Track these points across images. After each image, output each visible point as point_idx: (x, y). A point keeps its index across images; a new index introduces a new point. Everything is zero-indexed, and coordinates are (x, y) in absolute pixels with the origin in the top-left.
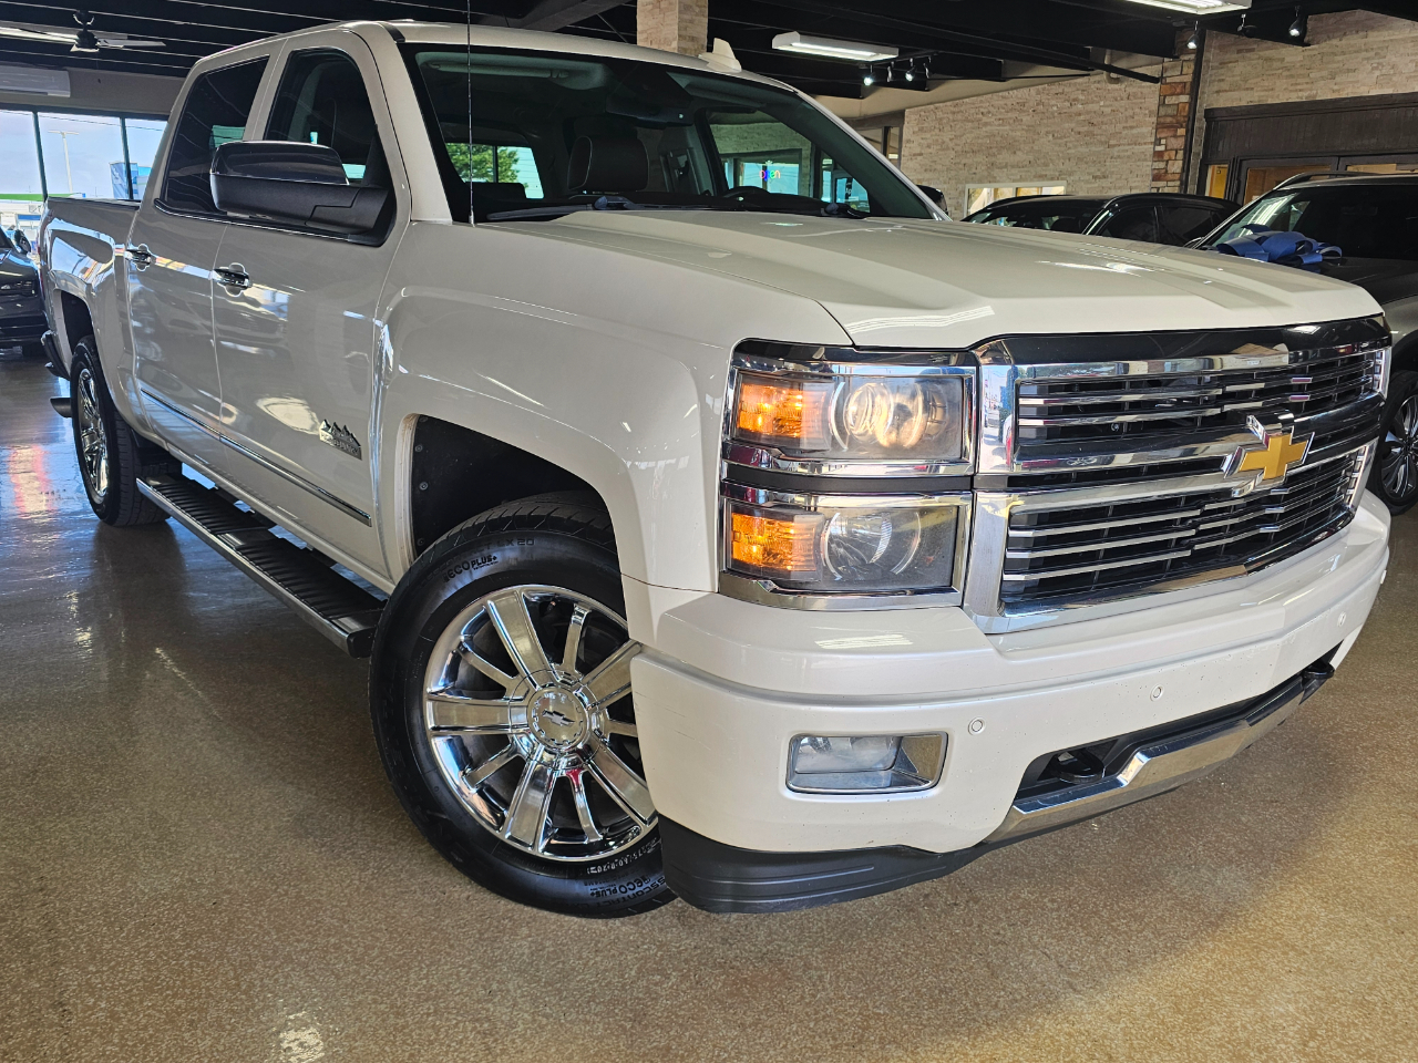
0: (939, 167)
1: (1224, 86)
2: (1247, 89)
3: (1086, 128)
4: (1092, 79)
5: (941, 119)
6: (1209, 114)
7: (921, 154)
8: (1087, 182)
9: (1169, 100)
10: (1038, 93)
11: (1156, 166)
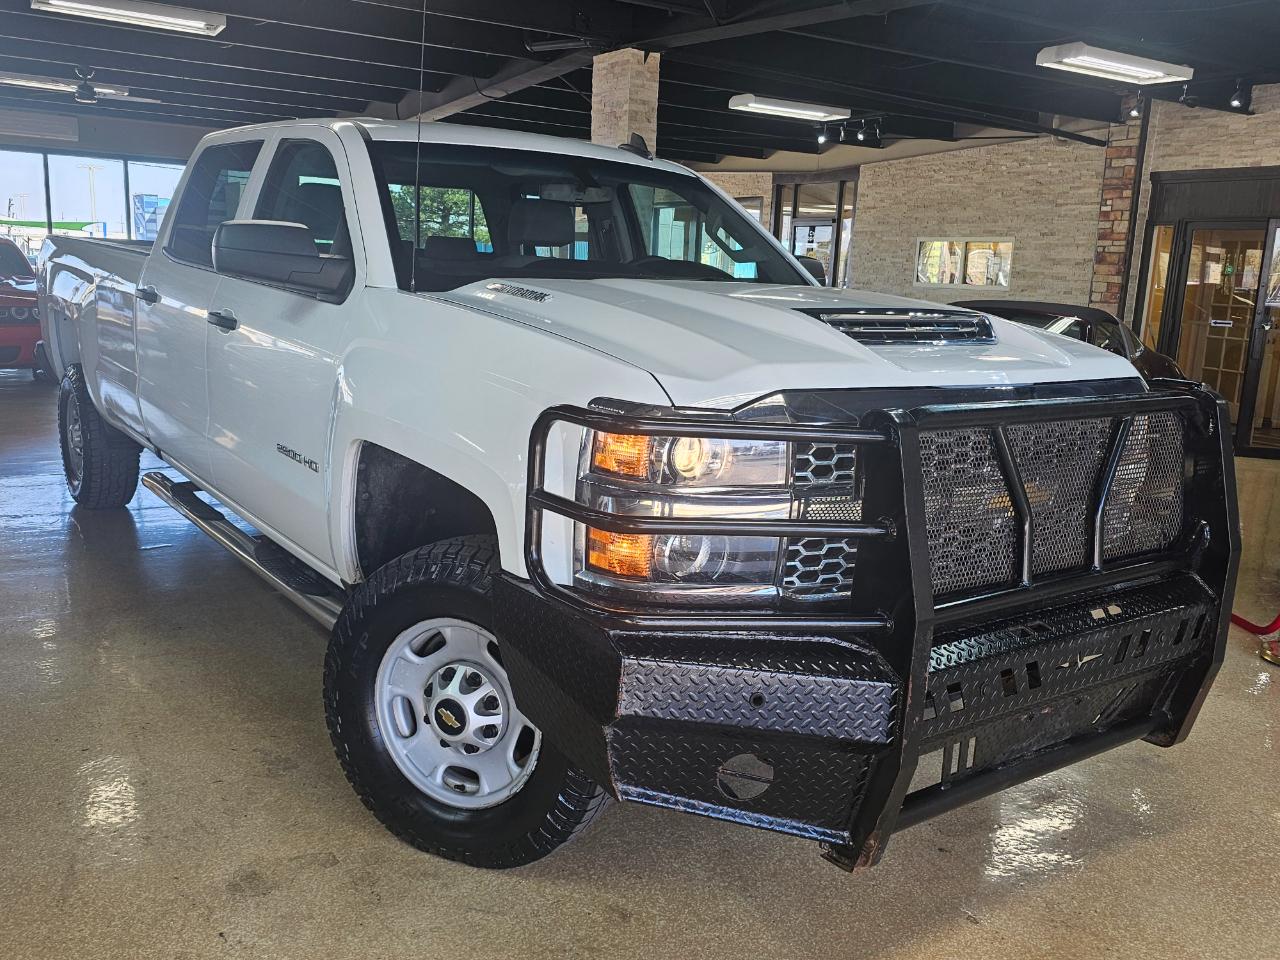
0: (892, 221)
1: (1169, 150)
2: (1192, 154)
3: (1034, 188)
4: (1041, 141)
5: (894, 175)
6: (1154, 176)
7: (875, 208)
8: (1035, 238)
9: (1115, 163)
10: (988, 153)
11: (1103, 225)
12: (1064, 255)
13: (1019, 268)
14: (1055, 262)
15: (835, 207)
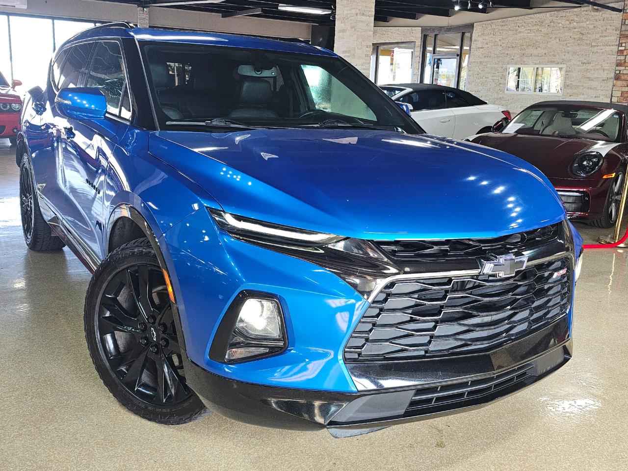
0: (493, 55)
3: (578, 36)
5: (495, 29)
7: (482, 48)
8: (578, 66)
10: (551, 16)
11: (619, 58)
12: (596, 75)
13: (568, 82)
14: (590, 79)
15: (458, 47)
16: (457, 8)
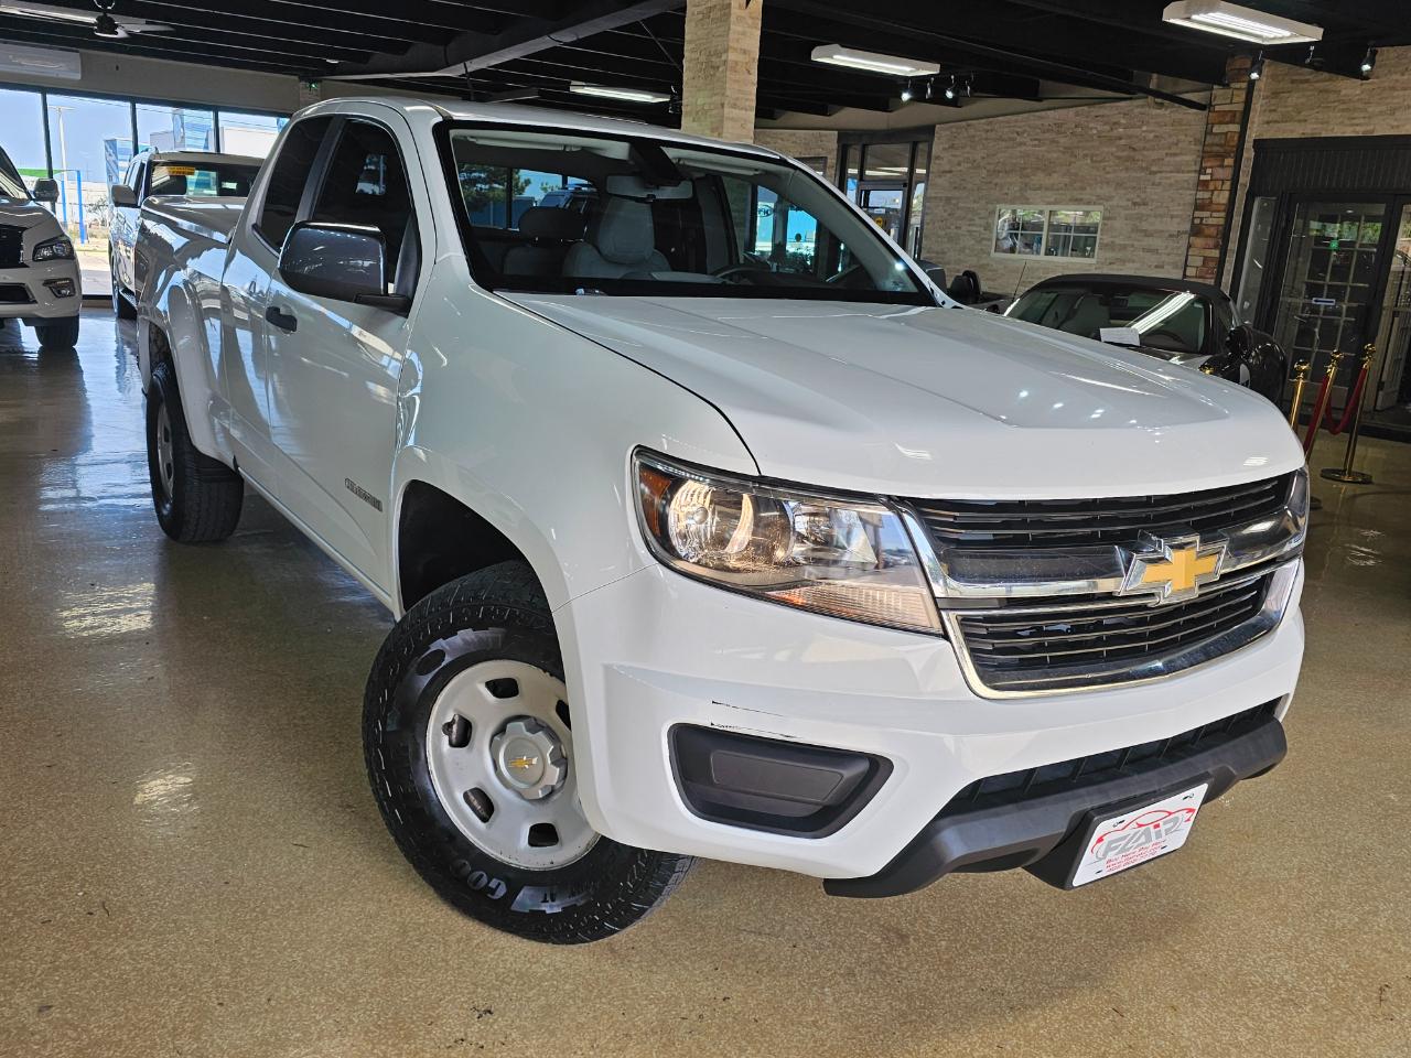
0: (970, 186)
1: (1274, 116)
2: (1299, 121)
3: (1125, 154)
4: (1136, 102)
5: (974, 136)
6: (1258, 143)
7: (950, 172)
8: (1126, 208)
9: (1216, 129)
10: (1077, 114)
11: (1201, 195)
12: (1159, 226)
13: (1108, 239)
14: (1147, 234)
15: (906, 169)
16: (906, 96)
